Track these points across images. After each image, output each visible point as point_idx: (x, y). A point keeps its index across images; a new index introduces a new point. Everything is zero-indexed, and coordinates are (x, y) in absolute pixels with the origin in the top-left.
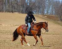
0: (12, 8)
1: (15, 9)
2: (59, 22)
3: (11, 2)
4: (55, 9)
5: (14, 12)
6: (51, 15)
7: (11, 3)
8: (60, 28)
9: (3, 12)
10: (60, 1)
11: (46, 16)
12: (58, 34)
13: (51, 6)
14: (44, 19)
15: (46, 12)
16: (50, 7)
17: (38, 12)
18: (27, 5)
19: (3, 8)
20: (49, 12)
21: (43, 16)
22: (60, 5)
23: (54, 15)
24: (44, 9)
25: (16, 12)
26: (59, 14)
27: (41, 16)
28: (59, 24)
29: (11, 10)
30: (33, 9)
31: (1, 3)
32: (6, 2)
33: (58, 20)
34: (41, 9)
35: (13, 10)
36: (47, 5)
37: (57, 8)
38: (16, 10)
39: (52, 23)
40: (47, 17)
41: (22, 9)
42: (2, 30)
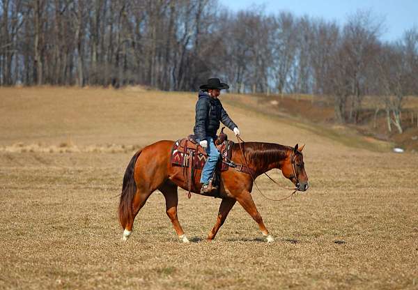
0: (113, 66)
1: (129, 72)
2: (336, 127)
3: (106, 36)
4: (317, 67)
5: (124, 82)
6: (297, 97)
7: (107, 44)
8: (344, 157)
9: (72, 84)
10: (341, 29)
11: (275, 103)
12: (337, 185)
13: (298, 51)
14: (264, 114)
15: (272, 83)
16: (291, 58)
17: (239, 82)
18: (184, 48)
19: (71, 67)
20: (288, 79)
21: (260, 102)
22: (339, 44)
23: (311, 96)
24: (263, 68)
25: (132, 82)
26: (336, 87)
27: (253, 101)
28: (335, 136)
29: (112, 76)
30: (215, 68)
31: (63, 43)
32: (87, 36)
33: (332, 121)
34: (251, 68)
35: (121, 76)
36: (278, 48)
37: (326, 60)
38: (136, 77)
39: (304, 131)
40: (280, 105)
41: (159, 68)
42: (70, 168)
